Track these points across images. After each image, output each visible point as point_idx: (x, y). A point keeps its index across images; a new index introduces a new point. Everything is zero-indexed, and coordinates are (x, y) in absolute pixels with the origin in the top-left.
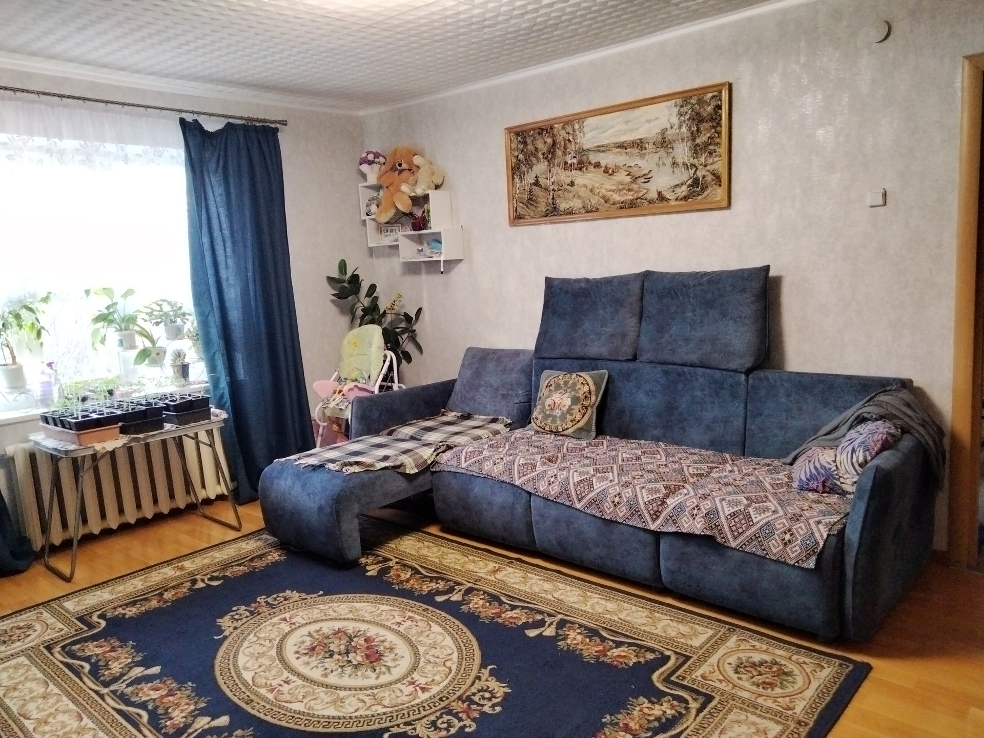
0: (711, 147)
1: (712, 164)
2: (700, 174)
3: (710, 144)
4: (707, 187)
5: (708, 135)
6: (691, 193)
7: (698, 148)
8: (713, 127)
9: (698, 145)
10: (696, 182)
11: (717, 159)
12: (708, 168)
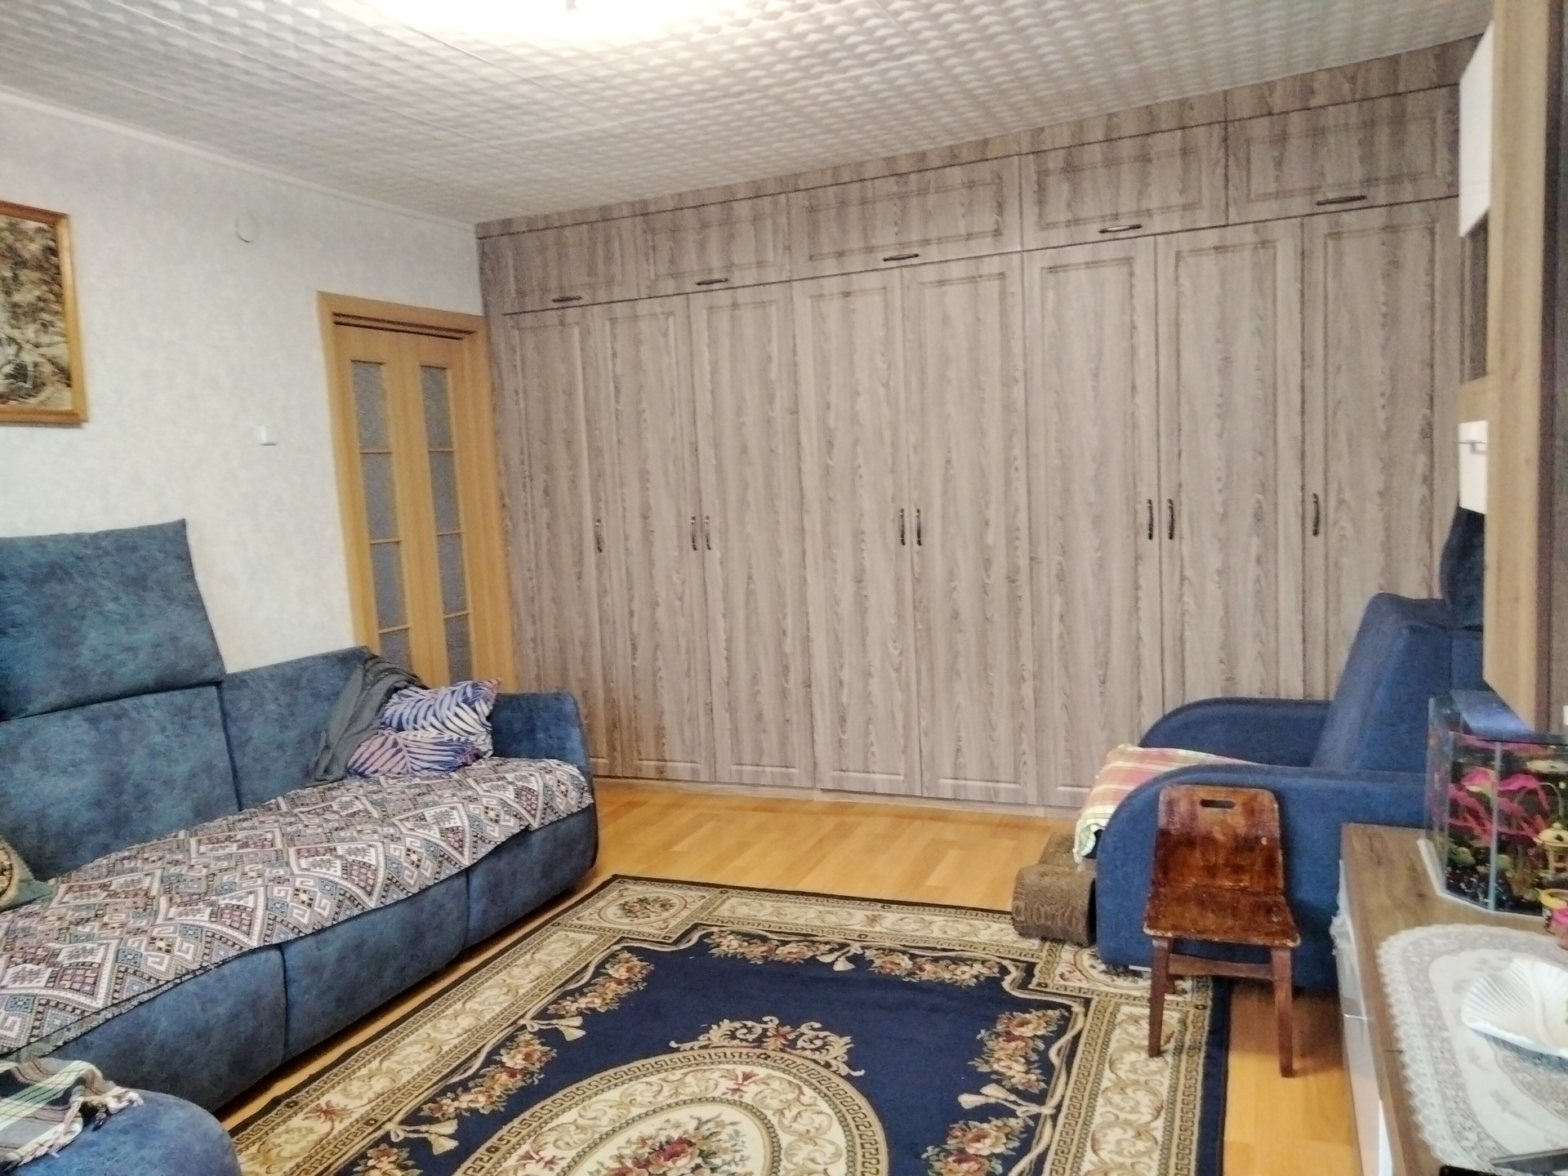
0: (46, 316)
1: (49, 345)
2: (28, 357)
3: (42, 310)
4: (44, 384)
5: (37, 293)
6: (13, 391)
7: (19, 311)
8: (45, 282)
9: (15, 305)
10: (20, 373)
11: (57, 339)
12: (43, 350)
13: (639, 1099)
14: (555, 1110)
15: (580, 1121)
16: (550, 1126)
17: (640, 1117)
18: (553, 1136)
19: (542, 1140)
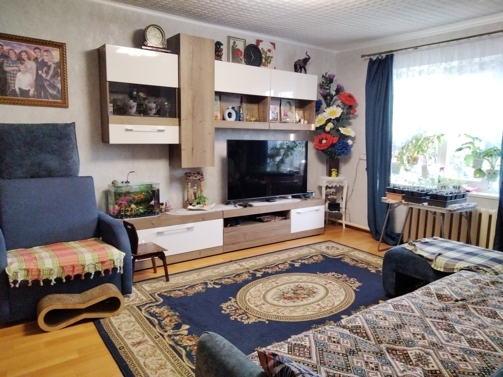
13: (289, 311)
14: (312, 316)
15: (307, 311)
16: (315, 312)
17: (291, 307)
18: (315, 310)
19: (319, 310)
